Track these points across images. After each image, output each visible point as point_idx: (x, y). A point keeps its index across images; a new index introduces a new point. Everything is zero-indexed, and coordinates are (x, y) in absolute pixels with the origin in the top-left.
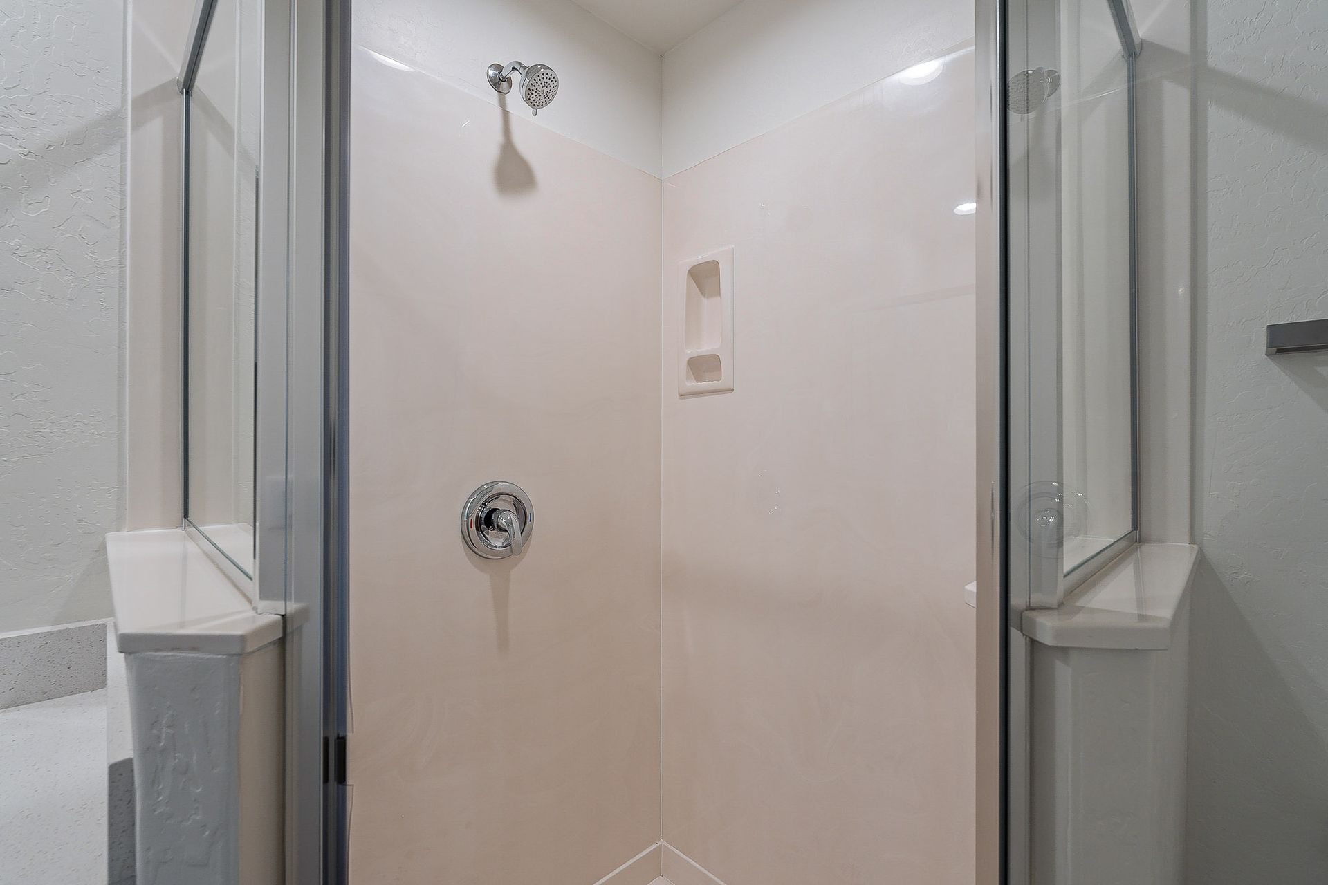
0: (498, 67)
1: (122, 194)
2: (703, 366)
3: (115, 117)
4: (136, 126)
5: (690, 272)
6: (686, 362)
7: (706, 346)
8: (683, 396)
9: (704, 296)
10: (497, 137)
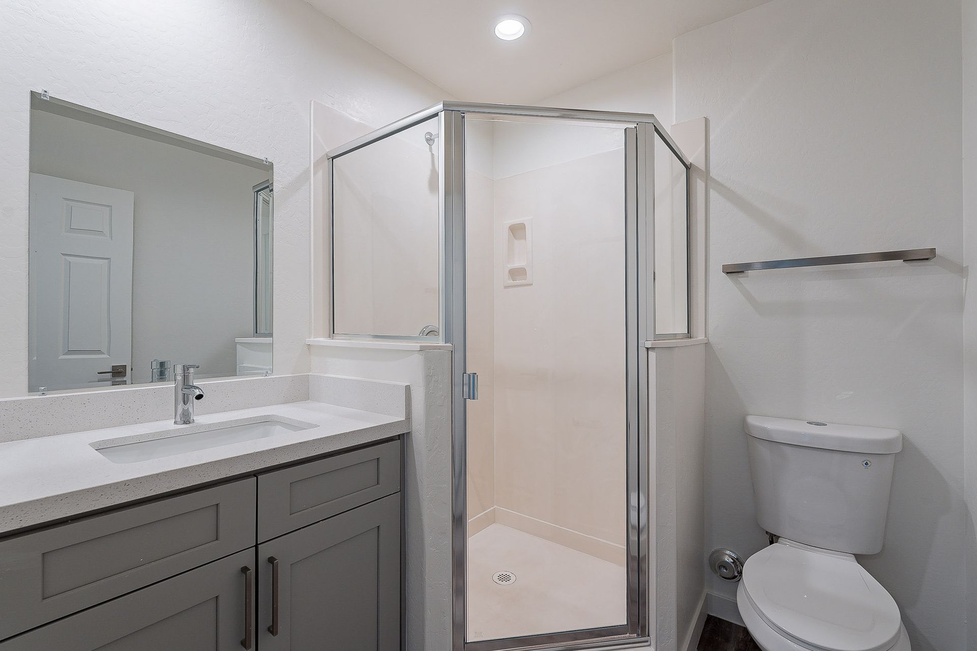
0: (431, 134)
1: (310, 202)
2: (516, 273)
3: (307, 171)
4: (315, 174)
5: (510, 227)
6: (508, 272)
7: (517, 264)
8: (506, 287)
9: (516, 239)
10: (430, 166)
